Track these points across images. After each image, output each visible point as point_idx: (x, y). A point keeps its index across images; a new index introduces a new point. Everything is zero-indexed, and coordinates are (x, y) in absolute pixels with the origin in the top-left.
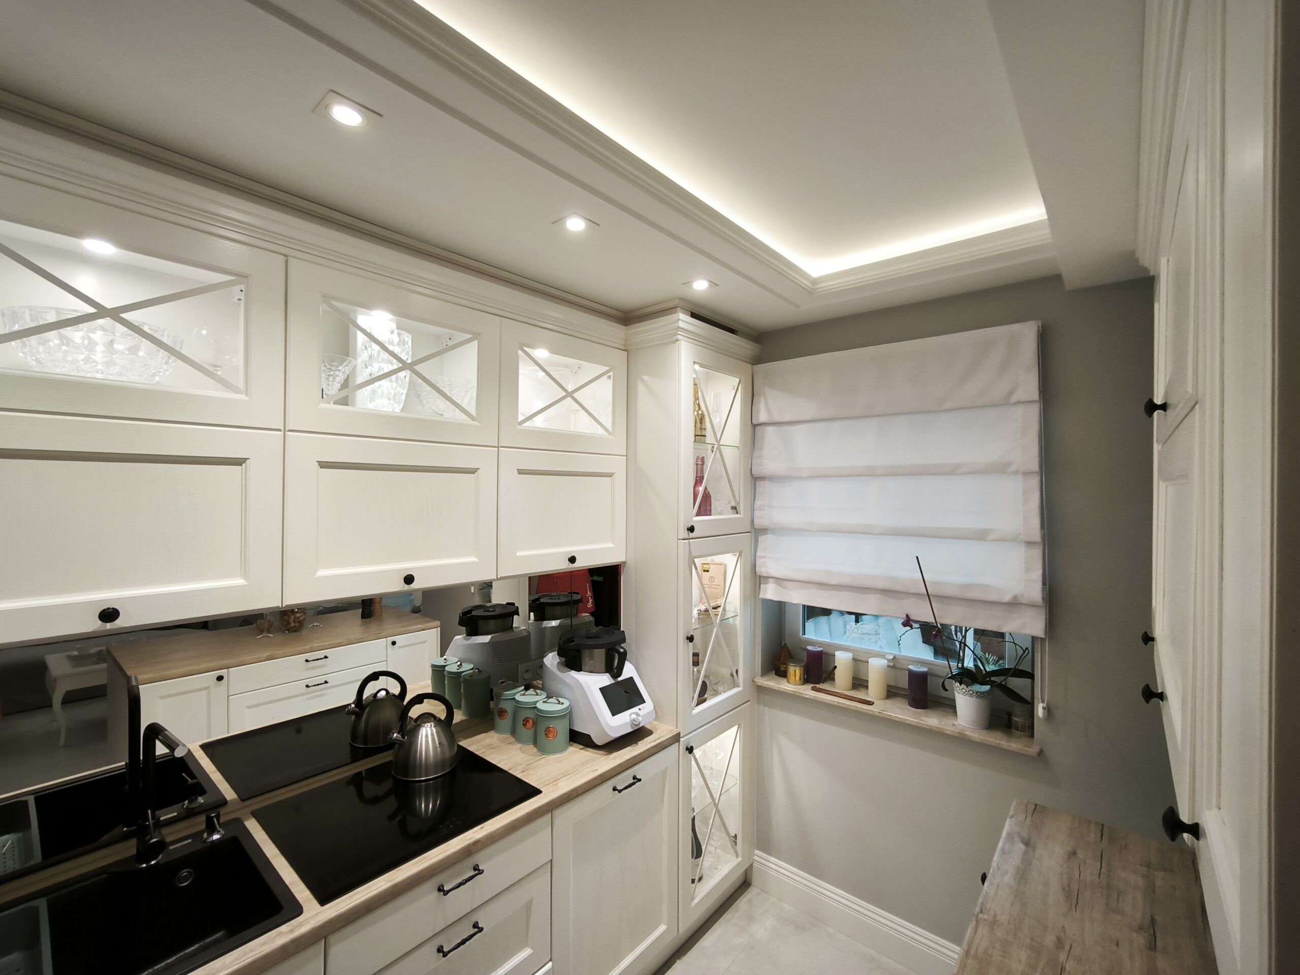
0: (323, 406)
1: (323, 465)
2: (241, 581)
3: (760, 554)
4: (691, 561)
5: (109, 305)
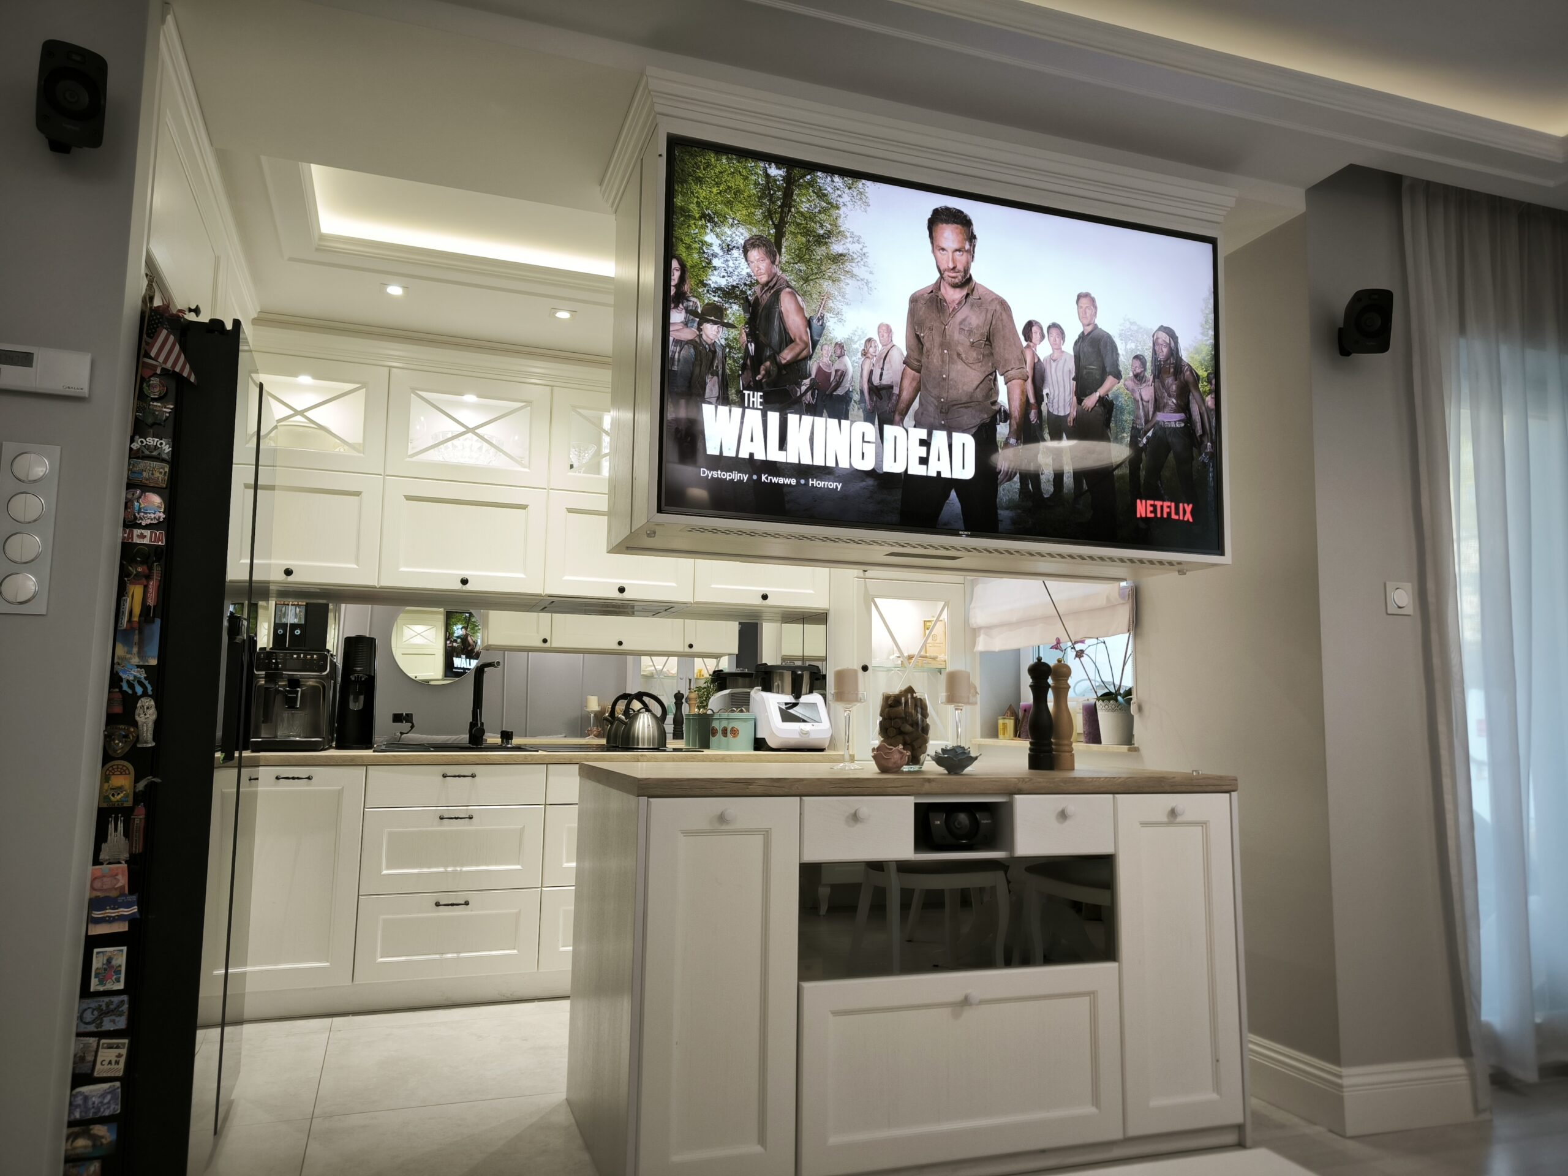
0: (571, 473)
1: (570, 511)
2: (522, 576)
3: (972, 605)
4: (869, 601)
5: (471, 426)
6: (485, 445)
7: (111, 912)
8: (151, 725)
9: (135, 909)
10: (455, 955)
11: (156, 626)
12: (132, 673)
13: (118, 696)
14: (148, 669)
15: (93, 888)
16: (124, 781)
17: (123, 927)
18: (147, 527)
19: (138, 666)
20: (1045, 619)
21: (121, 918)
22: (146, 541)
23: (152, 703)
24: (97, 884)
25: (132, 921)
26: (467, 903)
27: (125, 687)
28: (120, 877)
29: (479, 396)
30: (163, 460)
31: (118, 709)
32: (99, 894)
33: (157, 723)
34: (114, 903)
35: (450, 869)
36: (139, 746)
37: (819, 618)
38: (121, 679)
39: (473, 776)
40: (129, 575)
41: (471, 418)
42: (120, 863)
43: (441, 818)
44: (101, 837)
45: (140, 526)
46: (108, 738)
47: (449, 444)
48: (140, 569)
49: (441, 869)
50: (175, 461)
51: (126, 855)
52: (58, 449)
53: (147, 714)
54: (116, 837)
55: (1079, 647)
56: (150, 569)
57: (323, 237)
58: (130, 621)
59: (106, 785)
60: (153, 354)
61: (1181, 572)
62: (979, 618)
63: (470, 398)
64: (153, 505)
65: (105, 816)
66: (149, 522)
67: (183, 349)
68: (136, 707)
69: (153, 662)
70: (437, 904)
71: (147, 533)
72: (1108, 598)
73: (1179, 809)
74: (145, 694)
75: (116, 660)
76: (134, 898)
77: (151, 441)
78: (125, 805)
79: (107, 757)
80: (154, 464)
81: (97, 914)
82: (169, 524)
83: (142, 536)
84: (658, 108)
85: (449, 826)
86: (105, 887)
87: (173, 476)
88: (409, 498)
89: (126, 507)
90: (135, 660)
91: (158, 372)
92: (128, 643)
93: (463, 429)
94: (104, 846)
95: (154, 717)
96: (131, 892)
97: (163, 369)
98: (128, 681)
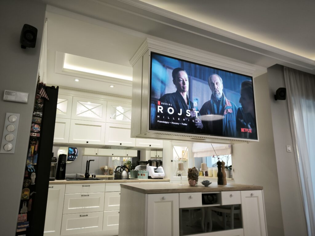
0: (111, 119)
1: (110, 127)
2: (99, 141)
3: (193, 147)
4: (172, 146)
5: (90, 109)
6: (93, 113)
7: (22, 226)
8: (34, 179)
9: (28, 225)
10: (84, 228)
11: (37, 156)
12: (31, 167)
13: (27, 173)
14: (34, 166)
15: (18, 220)
16: (27, 193)
17: (25, 230)
18: (36, 132)
19: (32, 165)
20: (211, 151)
21: (24, 227)
22: (35, 136)
23: (35, 174)
24: (19, 219)
25: (27, 228)
26: (87, 215)
27: (29, 170)
28: (25, 217)
29: (91, 103)
30: (40, 117)
31: (27, 176)
32: (19, 221)
33: (36, 179)
34: (23, 223)
35: (83, 207)
36: (31, 184)
37: (161, 150)
38: (28, 168)
39: (89, 186)
40: (31, 143)
41: (90, 107)
42: (25, 213)
43: (82, 196)
44: (21, 207)
45: (34, 132)
46: (24, 183)
47: (85, 113)
48: (34, 142)
49: (81, 208)
50: (43, 117)
51: (27, 211)
52: (19, 114)
53: (34, 177)
54: (25, 208)
55: (218, 157)
56: (36, 142)
57: (64, 69)
58: (31, 154)
59: (23, 194)
60: (40, 93)
61: (248, 143)
62: (195, 150)
63: (89, 103)
64: (37, 128)
65: (22, 201)
66: (36, 131)
67: (46, 92)
68: (31, 175)
69: (36, 164)
70: (80, 216)
71: (36, 134)
72: (226, 147)
73: (253, 194)
74: (33, 172)
75: (27, 164)
76: (28, 222)
77: (38, 113)
78: (27, 199)
79: (24, 187)
80: (39, 118)
81: (19, 227)
82: (41, 132)
83: (34, 134)
84: (149, 46)
85: (83, 198)
86: (21, 220)
87: (42, 121)
88: (76, 124)
89: (31, 128)
90: (31, 164)
91: (40, 97)
92: (30, 160)
93: (88, 110)
94: (22, 209)
95: (35, 177)
96: (27, 221)
97: (41, 97)
98: (30, 169)
